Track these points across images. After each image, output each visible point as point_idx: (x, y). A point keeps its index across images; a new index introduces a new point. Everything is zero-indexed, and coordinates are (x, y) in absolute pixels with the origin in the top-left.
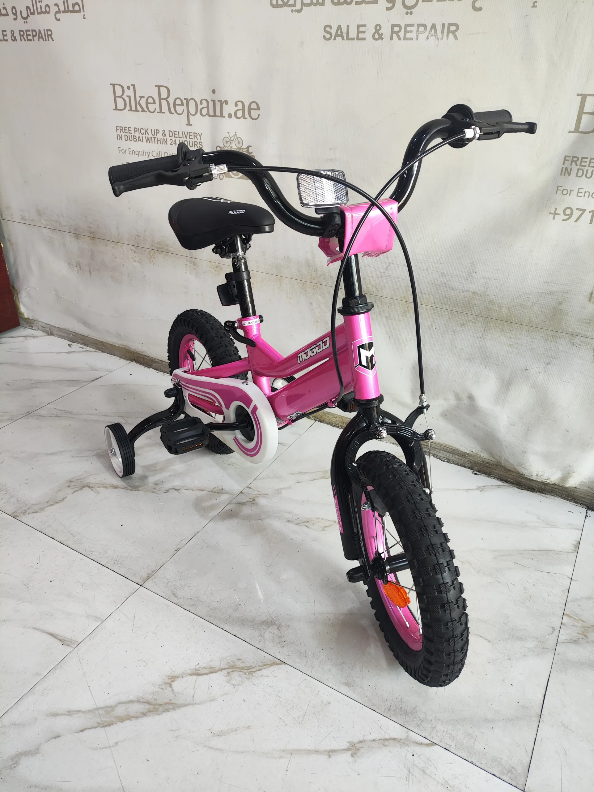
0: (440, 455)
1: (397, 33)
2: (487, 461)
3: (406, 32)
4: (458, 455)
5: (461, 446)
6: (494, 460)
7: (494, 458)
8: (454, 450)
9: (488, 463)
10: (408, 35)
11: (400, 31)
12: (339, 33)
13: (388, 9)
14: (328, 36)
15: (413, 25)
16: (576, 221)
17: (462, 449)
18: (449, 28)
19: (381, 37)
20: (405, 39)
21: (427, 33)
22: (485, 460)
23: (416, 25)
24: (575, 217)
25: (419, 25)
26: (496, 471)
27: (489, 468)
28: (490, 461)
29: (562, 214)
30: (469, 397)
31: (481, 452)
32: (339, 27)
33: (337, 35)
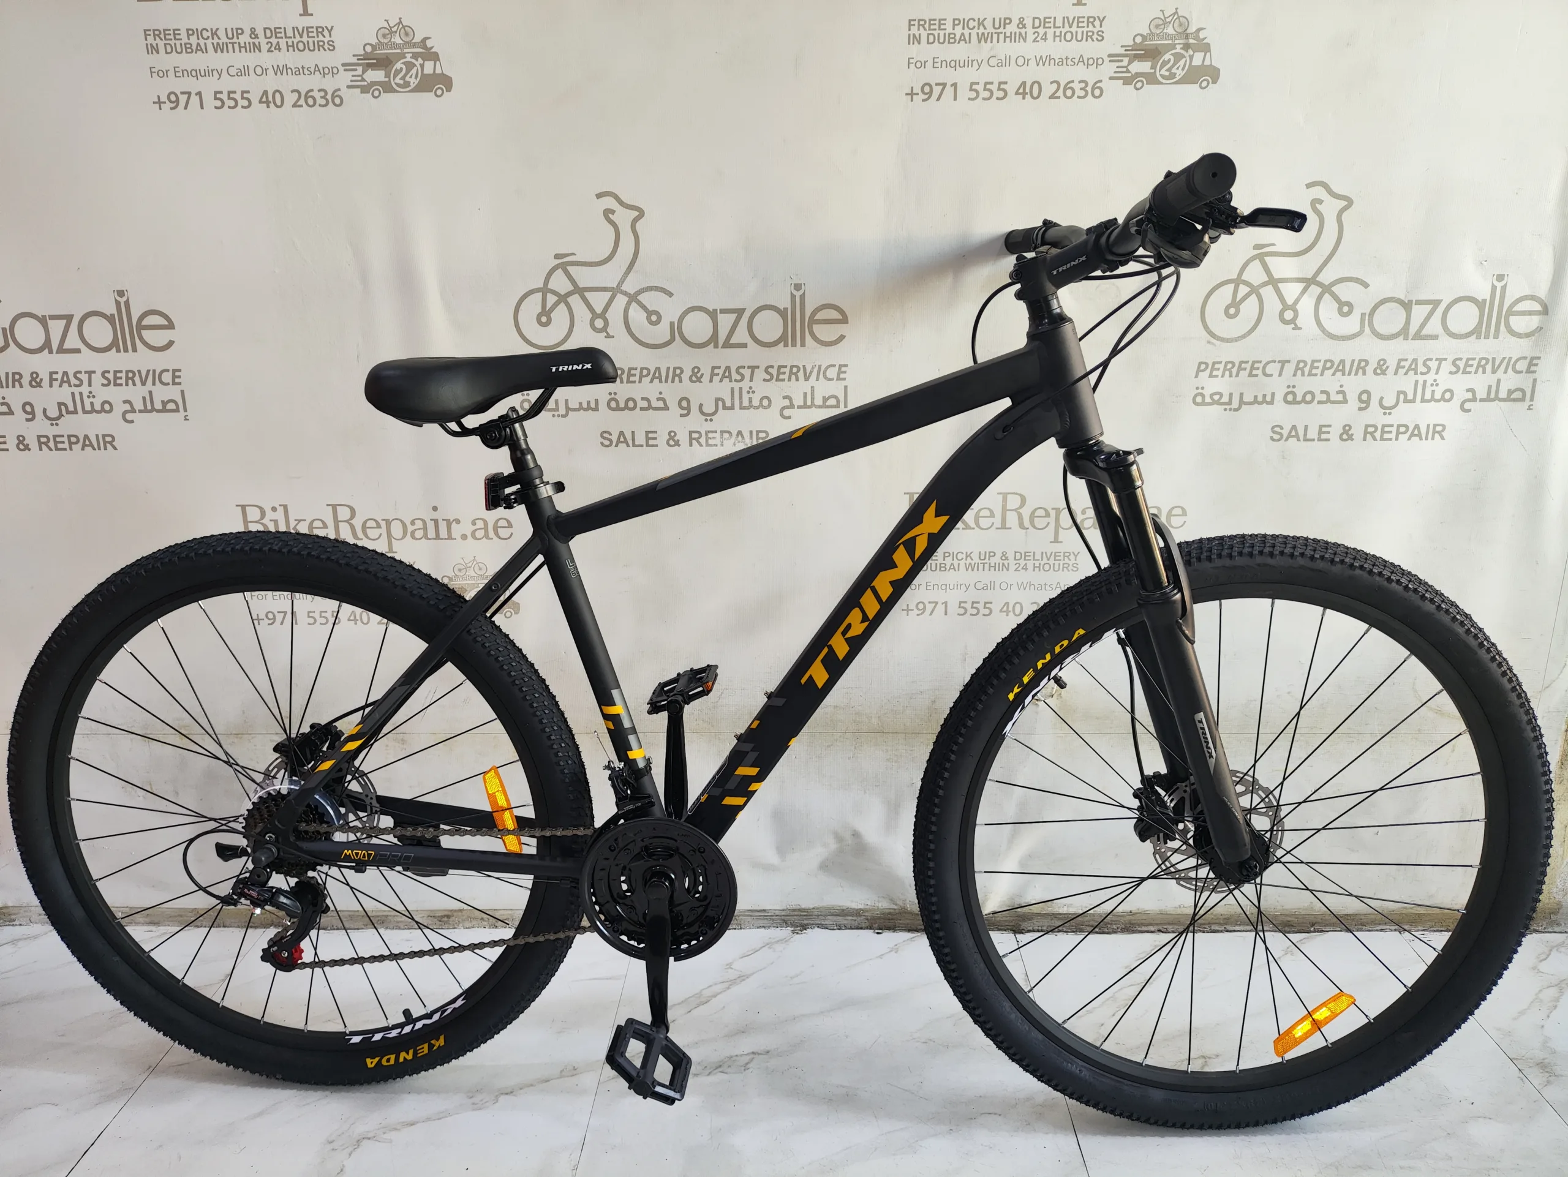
0: (826, 922)
1: (697, 439)
2: (887, 911)
3: (707, 439)
4: (850, 916)
5: (852, 901)
6: (895, 907)
7: (896, 905)
8: (843, 910)
9: (890, 914)
10: (710, 442)
11: (699, 438)
12: (622, 439)
13: (682, 416)
14: (607, 443)
15: (716, 432)
16: (931, 614)
17: (854, 906)
18: (757, 435)
19: (677, 443)
20: (708, 445)
21: (733, 440)
22: (884, 911)
23: (718, 432)
24: (928, 611)
25: (722, 432)
26: (901, 922)
27: (892, 919)
28: (892, 911)
29: (915, 610)
30: (853, 835)
31: (879, 902)
32: (622, 433)
33: (618, 442)
